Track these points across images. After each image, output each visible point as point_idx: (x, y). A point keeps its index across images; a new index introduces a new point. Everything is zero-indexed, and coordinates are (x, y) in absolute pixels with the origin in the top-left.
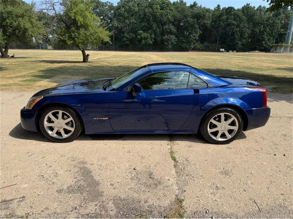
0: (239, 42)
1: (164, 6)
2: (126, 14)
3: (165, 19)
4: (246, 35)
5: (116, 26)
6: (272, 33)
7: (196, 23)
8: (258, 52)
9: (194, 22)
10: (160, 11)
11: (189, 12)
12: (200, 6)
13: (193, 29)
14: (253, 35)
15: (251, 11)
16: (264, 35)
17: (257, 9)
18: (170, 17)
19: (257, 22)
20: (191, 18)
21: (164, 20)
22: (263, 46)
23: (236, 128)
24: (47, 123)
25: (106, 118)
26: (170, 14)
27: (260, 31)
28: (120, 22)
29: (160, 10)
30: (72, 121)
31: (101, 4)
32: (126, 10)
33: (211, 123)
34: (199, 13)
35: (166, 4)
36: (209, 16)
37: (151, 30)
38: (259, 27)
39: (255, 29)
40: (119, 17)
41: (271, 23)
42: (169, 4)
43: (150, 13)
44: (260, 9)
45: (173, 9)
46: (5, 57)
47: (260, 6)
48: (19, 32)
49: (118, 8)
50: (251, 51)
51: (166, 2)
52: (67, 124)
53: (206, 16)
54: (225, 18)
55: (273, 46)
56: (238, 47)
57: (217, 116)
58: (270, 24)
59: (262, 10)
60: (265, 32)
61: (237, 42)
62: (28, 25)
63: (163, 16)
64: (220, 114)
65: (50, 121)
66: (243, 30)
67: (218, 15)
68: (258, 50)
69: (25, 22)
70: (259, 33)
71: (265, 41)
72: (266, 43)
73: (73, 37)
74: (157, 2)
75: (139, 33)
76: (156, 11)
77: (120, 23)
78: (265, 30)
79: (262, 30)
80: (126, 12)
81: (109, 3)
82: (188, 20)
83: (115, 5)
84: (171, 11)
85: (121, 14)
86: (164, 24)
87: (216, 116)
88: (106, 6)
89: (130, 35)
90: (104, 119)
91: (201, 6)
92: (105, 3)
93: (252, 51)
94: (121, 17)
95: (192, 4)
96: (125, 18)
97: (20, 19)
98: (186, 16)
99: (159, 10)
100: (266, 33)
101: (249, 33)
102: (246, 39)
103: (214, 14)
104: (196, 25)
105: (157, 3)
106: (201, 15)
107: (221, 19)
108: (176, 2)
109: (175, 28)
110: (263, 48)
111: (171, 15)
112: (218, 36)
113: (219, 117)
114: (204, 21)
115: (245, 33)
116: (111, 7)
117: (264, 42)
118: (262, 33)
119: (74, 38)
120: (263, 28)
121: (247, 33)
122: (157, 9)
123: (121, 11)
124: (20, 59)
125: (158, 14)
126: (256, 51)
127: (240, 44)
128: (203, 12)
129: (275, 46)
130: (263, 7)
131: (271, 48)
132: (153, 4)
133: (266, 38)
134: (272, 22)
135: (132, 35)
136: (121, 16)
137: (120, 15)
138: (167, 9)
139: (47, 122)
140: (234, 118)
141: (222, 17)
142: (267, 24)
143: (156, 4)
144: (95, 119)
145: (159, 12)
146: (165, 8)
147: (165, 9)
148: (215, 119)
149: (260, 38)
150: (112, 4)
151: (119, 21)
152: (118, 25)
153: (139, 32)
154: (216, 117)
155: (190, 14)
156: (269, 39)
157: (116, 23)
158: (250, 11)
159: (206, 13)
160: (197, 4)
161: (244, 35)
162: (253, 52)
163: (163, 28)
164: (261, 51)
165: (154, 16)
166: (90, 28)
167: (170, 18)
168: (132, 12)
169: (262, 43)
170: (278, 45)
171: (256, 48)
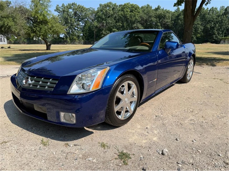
0: (193, 36)
1: (133, 10)
2: (103, 16)
3: (133, 19)
4: (200, 30)
5: (96, 25)
6: (221, 28)
7: (158, 22)
8: (209, 44)
9: (157, 21)
10: (130, 14)
11: (153, 13)
12: (162, 8)
13: (156, 27)
14: (205, 30)
15: (203, 11)
16: (214, 30)
17: (210, 10)
18: (137, 17)
19: (209, 19)
20: (154, 18)
21: (133, 20)
22: (214, 39)
26: (137, 15)
27: (211, 27)
28: (99, 22)
31: (85, 10)
32: (103, 14)
34: (160, 14)
35: (134, 8)
36: (169, 16)
37: (122, 28)
38: (210, 24)
39: (207, 25)
41: (220, 20)
42: (137, 7)
43: (122, 15)
44: (213, 10)
45: (141, 12)
47: (213, 8)
49: (98, 12)
50: (204, 43)
51: (135, 7)
53: (166, 16)
54: (182, 17)
55: (222, 39)
56: (193, 40)
58: (219, 21)
59: (214, 11)
61: (192, 36)
63: (132, 17)
66: (197, 26)
67: (177, 15)
68: (209, 42)
70: (210, 29)
71: (215, 35)
72: (216, 37)
74: (128, 6)
75: (113, 31)
76: (126, 13)
78: (215, 26)
79: (212, 26)
80: (103, 15)
81: (92, 8)
82: (152, 20)
83: (96, 10)
84: (138, 13)
86: (134, 23)
88: (89, 11)
89: (107, 32)
92: (89, 8)
94: (100, 19)
95: (157, 7)
96: (103, 19)
98: (150, 17)
99: (129, 12)
100: (216, 28)
101: (202, 29)
102: (199, 33)
103: (174, 15)
105: (127, 7)
106: (162, 15)
107: (179, 18)
108: (144, 6)
109: (142, 26)
110: (214, 40)
111: (139, 16)
112: (177, 32)
114: (165, 20)
116: (93, 12)
117: (214, 36)
120: (213, 24)
121: (200, 29)
122: (127, 11)
123: (99, 14)
125: (127, 15)
126: (208, 43)
127: (194, 38)
128: (164, 13)
129: (224, 39)
130: (215, 8)
131: (221, 40)
132: (125, 8)
133: (216, 33)
135: (108, 32)
136: (99, 18)
137: (99, 17)
138: (135, 12)
141: (180, 17)
142: (217, 21)
143: (127, 8)
145: (129, 14)
146: (134, 11)
147: (133, 11)
149: (211, 33)
150: (94, 9)
152: (97, 25)
155: (154, 15)
156: (218, 34)
157: (95, 24)
159: (166, 14)
160: (160, 7)
162: (205, 43)
163: (132, 26)
164: (212, 42)
165: (125, 17)
167: (138, 19)
168: (109, 14)
169: (213, 37)
170: (226, 38)
171: (208, 41)
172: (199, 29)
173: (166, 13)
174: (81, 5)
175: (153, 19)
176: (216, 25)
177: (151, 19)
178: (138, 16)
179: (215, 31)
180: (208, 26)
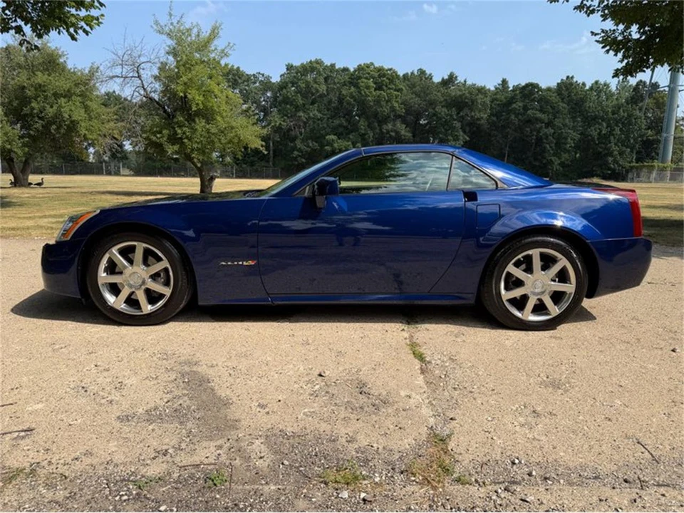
0: (553, 158)
1: (384, 83)
2: (300, 99)
3: (386, 110)
4: (570, 144)
5: (278, 124)
6: (628, 138)
7: (455, 117)
8: (598, 180)
9: (451, 116)
10: (374, 93)
11: (439, 94)
12: (462, 81)
13: (450, 131)
14: (585, 144)
15: (577, 92)
16: (610, 143)
17: (591, 89)
18: (396, 105)
19: (593, 114)
20: (442, 107)
21: (384, 111)
22: (609, 169)
23: (570, 288)
24: (105, 274)
25: (251, 263)
26: (396, 98)
27: (599, 134)
28: (286, 116)
29: (375, 90)
30: (166, 270)
31: (243, 78)
32: (299, 91)
33: (509, 274)
34: (460, 96)
35: (387, 78)
37: (354, 134)
38: (597, 126)
39: (589, 130)
40: (283, 105)
41: (624, 116)
42: (395, 77)
43: (352, 97)
44: (598, 88)
45: (404, 88)
46: (22, 185)
47: (597, 82)
48: (59, 128)
49: (282, 86)
50: (583, 178)
51: (388, 74)
52: (155, 277)
53: (477, 102)
54: (519, 107)
55: (632, 168)
56: (552, 170)
57: (522, 257)
58: (620, 120)
59: (600, 91)
60: (612, 138)
61: (551, 160)
62: (79, 114)
63: (382, 103)
64: (530, 252)
65: (112, 268)
66: (562, 132)
67: (505, 100)
68: (598, 175)
69: (73, 108)
70: (598, 139)
71: (612, 156)
72: (615, 162)
73: (180, 136)
74: (369, 74)
75: (327, 141)
76: (365, 92)
77: (285, 118)
78: (610, 132)
79: (603, 132)
80: (299, 95)
81: (263, 75)
83: (276, 79)
84: (399, 93)
85: (288, 98)
86: (385, 120)
87: (520, 256)
88: (255, 83)
89: (308, 144)
90: (245, 263)
91: (465, 81)
92: (254, 75)
94: (288, 106)
95: (446, 77)
96: (297, 108)
97: (62, 101)
98: (432, 104)
99: (372, 90)
100: (615, 138)
101: (574, 140)
102: (569, 151)
103: (496, 99)
104: (455, 122)
105: (367, 75)
106: (467, 100)
107: (510, 108)
108: (410, 74)
109: (408, 129)
110: (609, 172)
111: (400, 102)
112: (506, 146)
113: (528, 260)
114: (473, 114)
115: (566, 138)
116: (267, 85)
117: (610, 159)
118: (604, 138)
119: (181, 138)
120: (607, 128)
121: (571, 139)
122: (368, 87)
123: (288, 92)
124: (55, 189)
125: (370, 98)
126: (595, 179)
127: (556, 163)
128: (471, 94)
129: (637, 168)
130: (602, 83)
131: (627, 172)
132: (360, 78)
133: (615, 149)
134: (626, 115)
135: (313, 145)
136: (287, 104)
137: (286, 101)
138: (390, 89)
139: (104, 272)
140: (563, 262)
141: (514, 106)
142: (615, 119)
143: (366, 78)
144: (224, 263)
145: (371, 95)
146: (386, 86)
147: (385, 88)
148: (517, 265)
149: (601, 150)
150: (268, 77)
151: (283, 113)
152: (282, 123)
153: (327, 137)
154: (519, 260)
155: (442, 99)
156: (621, 153)
157: (276, 119)
158: (575, 91)
159: (477, 97)
160: (456, 77)
161: (566, 144)
163: (381, 130)
164: (606, 177)
165: (362, 104)
166: (219, 118)
167: (398, 109)
168: (313, 94)
169: (607, 161)
170: (644, 166)
171: (594, 173)
172: (569, 140)
173: (477, 95)
174: (233, 66)
175: (438, 109)
176: (614, 130)
177: (434, 109)
178: (397, 102)
179: (611, 147)
180: (592, 131)
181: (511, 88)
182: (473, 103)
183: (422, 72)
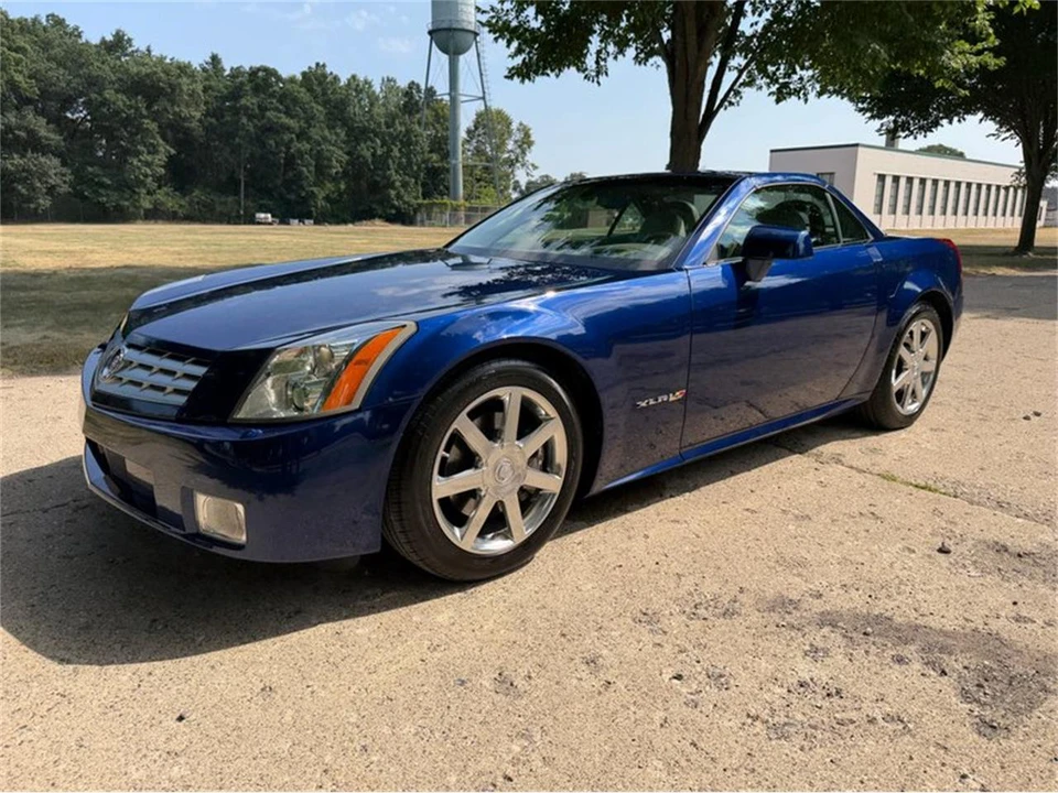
0: (315, 189)
4: (336, 168)
6: (410, 163)
7: (145, 112)
8: (381, 223)
9: (137, 109)
11: (106, 68)
12: (143, 48)
13: (139, 137)
14: (355, 169)
16: (389, 169)
17: (349, 84)
18: (18, 78)
19: (361, 125)
20: (117, 91)
22: (393, 206)
27: (374, 155)
34: (148, 76)
36: (193, 91)
38: (369, 143)
39: (359, 148)
41: (401, 132)
44: (357, 86)
45: (28, 47)
50: (361, 220)
53: (181, 90)
54: (252, 104)
55: (420, 205)
56: (316, 207)
58: (398, 136)
59: (361, 90)
60: (390, 161)
61: (312, 192)
66: (322, 150)
67: (225, 91)
68: (380, 217)
70: (373, 162)
71: (394, 188)
72: (399, 197)
78: (387, 153)
79: (379, 152)
82: (105, 99)
91: (149, 50)
93: (364, 222)
95: (109, 38)
98: (94, 83)
100: (394, 162)
101: (342, 162)
103: (210, 87)
104: (146, 121)
106: (161, 84)
107: (238, 104)
108: (31, 21)
109: (51, 126)
110: (394, 212)
111: (26, 73)
112: (240, 167)
114: (177, 109)
115: (330, 160)
117: (393, 193)
118: (381, 162)
120: (382, 147)
121: (337, 161)
126: (378, 222)
127: (320, 197)
128: (168, 74)
129: (426, 206)
130: (362, 79)
131: (415, 211)
133: (397, 178)
134: (403, 129)
141: (243, 101)
142: (390, 135)
149: (379, 179)
155: (114, 78)
156: (405, 185)
159: (180, 80)
160: (129, 40)
161: (330, 167)
162: (369, 223)
164: (391, 219)
167: (24, 86)
169: (389, 196)
170: (434, 204)
171: (375, 212)
172: (334, 162)
173: (180, 76)
175: (109, 94)
176: (392, 151)
177: (100, 94)
178: (21, 72)
179: (391, 175)
180: (363, 150)
181: (227, 73)
182: (173, 90)
183: (58, 22)
